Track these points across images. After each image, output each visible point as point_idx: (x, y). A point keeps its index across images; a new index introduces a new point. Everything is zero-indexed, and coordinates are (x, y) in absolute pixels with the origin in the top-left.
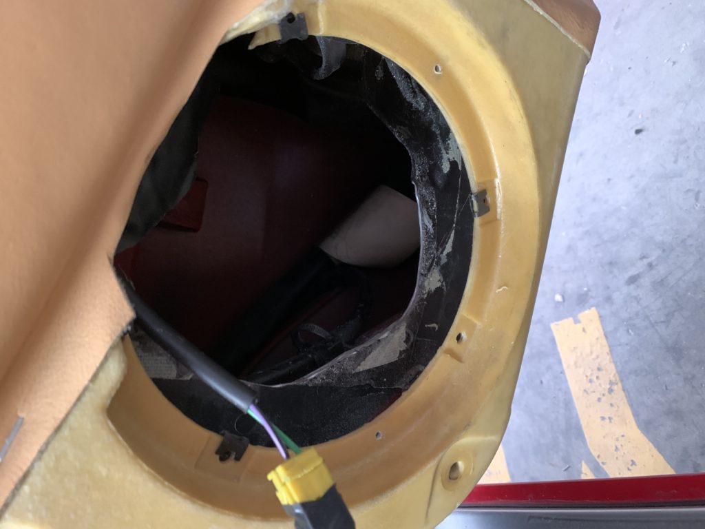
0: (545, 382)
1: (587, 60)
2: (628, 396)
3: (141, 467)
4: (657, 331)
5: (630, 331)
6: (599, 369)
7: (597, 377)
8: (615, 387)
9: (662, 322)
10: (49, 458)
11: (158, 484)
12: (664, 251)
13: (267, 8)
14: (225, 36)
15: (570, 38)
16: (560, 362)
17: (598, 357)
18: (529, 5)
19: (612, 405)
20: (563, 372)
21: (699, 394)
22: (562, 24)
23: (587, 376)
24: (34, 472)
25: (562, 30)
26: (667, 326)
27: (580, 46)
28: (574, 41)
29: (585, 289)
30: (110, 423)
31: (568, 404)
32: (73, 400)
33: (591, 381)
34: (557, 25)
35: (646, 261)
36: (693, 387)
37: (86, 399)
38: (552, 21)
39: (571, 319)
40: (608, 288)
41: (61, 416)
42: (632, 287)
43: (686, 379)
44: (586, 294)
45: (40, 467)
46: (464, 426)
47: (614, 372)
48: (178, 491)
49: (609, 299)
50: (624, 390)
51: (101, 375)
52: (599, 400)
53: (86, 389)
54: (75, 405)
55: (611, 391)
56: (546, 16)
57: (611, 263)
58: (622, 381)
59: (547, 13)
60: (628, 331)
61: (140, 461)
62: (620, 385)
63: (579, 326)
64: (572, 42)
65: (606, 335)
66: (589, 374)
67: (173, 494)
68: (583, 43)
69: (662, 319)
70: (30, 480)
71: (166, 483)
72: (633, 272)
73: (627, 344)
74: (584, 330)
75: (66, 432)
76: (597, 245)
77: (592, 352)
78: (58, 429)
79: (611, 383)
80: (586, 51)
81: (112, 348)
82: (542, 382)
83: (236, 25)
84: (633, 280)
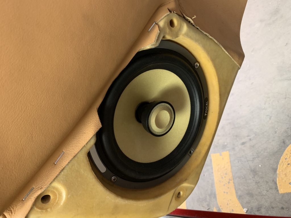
0: (205, 175)
1: (239, 69)
3: (93, 174)
4: (249, 164)
5: (239, 162)
6: (226, 174)
7: (225, 177)
8: (231, 182)
10: (70, 165)
12: (256, 135)
15: (235, 62)
16: (212, 168)
17: (226, 169)
18: (224, 51)
19: (228, 188)
20: (212, 173)
21: (260, 189)
26: (253, 163)
27: (238, 64)
30: (87, 158)
31: (213, 185)
33: (222, 178)
34: (231, 58)
35: (249, 138)
36: (258, 186)
37: (83, 149)
39: (219, 154)
40: (234, 145)
41: (76, 153)
42: (243, 146)
43: (256, 182)
44: (226, 145)
45: (67, 168)
47: (231, 176)
49: (233, 149)
50: (234, 183)
51: (89, 143)
52: (224, 185)
53: (84, 146)
54: (80, 150)
57: (237, 136)
58: (233, 179)
59: (229, 54)
63: (221, 157)
65: (230, 161)
66: (222, 175)
69: (251, 160)
70: (64, 171)
72: (244, 140)
73: (237, 167)
74: (223, 159)
75: (76, 158)
76: (233, 128)
77: (224, 167)
81: (94, 135)
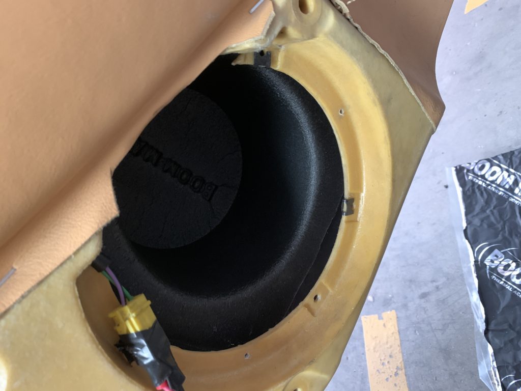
0: (349, 358)
1: (433, 132)
2: (408, 380)
3: (87, 330)
4: (435, 336)
5: (417, 332)
6: (391, 356)
7: (388, 362)
8: (400, 372)
9: (440, 330)
10: (26, 303)
11: (94, 346)
12: (448, 279)
13: (256, 41)
14: (225, 50)
15: (427, 115)
16: (363, 345)
17: (391, 347)
18: (407, 87)
19: (395, 385)
20: (364, 354)
21: (458, 388)
22: (424, 105)
23: (381, 360)
24: (13, 311)
25: (423, 108)
26: (443, 334)
27: (431, 121)
28: (428, 117)
29: (390, 296)
30: (76, 289)
31: (364, 378)
32: (58, 263)
33: (383, 364)
34: (421, 104)
35: (435, 284)
36: (455, 381)
37: (66, 266)
38: (419, 101)
39: (376, 316)
40: (406, 298)
41: (46, 273)
42: (423, 300)
43: (450, 374)
44: (390, 299)
45: (18, 309)
46: (309, 362)
47: (401, 360)
48: (106, 355)
49: (405, 306)
50: (406, 375)
51: (82, 252)
52: (387, 379)
53: (69, 258)
54: (58, 268)
55: (396, 374)
56: (416, 97)
57: (411, 281)
58: (405, 368)
59: (417, 95)
60: (415, 332)
61: (87, 325)
62: (404, 370)
63: (381, 322)
64: (426, 118)
65: (399, 332)
66: (382, 358)
67: (102, 357)
68: (433, 120)
69: (440, 328)
70: (8, 316)
71: (100, 347)
72: (425, 290)
73: (413, 341)
74: (384, 325)
75: (44, 287)
76: (404, 266)
77: (387, 343)
78: (40, 283)
79: (398, 368)
80: (434, 126)
81: (96, 234)
82: (347, 358)
83: (234, 45)
84: (424, 296)
